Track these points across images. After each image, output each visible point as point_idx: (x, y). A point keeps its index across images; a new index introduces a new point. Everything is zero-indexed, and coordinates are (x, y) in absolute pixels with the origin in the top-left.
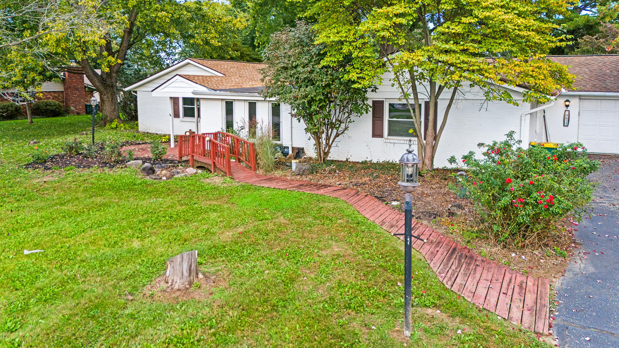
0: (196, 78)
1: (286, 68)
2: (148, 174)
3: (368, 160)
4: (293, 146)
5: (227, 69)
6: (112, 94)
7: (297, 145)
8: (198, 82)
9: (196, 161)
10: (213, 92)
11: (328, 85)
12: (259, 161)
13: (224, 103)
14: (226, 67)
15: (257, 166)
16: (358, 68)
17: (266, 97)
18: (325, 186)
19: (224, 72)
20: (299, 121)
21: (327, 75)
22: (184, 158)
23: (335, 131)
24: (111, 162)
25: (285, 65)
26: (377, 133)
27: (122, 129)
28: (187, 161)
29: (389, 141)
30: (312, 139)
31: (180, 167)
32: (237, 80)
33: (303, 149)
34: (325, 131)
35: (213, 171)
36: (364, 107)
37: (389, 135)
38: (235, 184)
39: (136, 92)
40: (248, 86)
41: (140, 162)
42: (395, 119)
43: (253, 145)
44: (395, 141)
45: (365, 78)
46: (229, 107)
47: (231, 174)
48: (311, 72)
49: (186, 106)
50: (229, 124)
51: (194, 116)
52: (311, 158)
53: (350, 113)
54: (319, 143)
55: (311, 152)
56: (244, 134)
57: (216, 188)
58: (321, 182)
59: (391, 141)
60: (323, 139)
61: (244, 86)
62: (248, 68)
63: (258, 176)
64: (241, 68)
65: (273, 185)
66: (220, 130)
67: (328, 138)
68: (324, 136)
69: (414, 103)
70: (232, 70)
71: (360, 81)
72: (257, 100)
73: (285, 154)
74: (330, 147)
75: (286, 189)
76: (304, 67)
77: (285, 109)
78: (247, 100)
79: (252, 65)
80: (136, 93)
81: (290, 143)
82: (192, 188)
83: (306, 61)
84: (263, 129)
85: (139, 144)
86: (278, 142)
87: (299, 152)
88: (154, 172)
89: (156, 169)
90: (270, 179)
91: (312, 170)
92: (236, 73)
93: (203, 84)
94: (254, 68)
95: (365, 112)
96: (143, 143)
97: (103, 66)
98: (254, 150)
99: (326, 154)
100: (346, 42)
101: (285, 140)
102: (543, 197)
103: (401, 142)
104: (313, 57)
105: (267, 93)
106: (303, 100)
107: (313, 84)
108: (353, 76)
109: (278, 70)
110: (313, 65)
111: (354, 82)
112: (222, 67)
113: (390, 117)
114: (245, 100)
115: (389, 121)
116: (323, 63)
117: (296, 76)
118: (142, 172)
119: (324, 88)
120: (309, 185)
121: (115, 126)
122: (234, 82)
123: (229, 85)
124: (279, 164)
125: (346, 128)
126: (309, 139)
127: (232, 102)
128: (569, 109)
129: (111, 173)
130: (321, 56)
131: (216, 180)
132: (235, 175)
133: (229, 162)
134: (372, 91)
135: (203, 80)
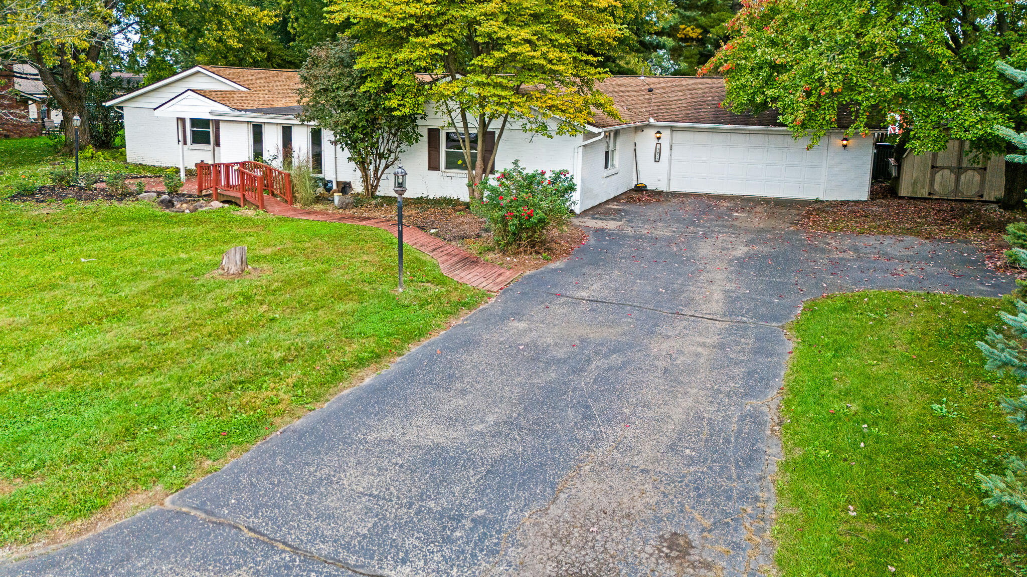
0: (214, 94)
1: (326, 90)
2: (167, 207)
3: (424, 196)
4: (339, 180)
5: (251, 80)
6: (79, 109)
7: (342, 179)
8: (216, 99)
9: (220, 194)
10: (237, 112)
11: (371, 111)
12: (296, 194)
13: (251, 127)
14: (250, 78)
15: (293, 199)
16: (399, 95)
17: (304, 121)
18: (369, 219)
19: (248, 85)
20: (343, 150)
21: (370, 100)
22: (204, 193)
23: (384, 162)
24: (118, 194)
25: (325, 87)
26: (433, 166)
27: (101, 158)
28: (209, 195)
29: (445, 174)
30: (358, 170)
31: (202, 201)
32: (266, 97)
33: (349, 183)
34: (373, 161)
35: (242, 205)
36: (414, 136)
37: (447, 167)
38: (269, 216)
39: (122, 108)
40: (281, 105)
41: (155, 195)
42: (452, 150)
43: (289, 175)
44: (452, 175)
45: (405, 106)
46: (258, 132)
47: (263, 207)
48: (353, 96)
49: (195, 129)
50: (258, 154)
51: (209, 143)
52: (358, 194)
53: (400, 142)
54: (366, 175)
55: (358, 187)
56: (277, 164)
57: (250, 219)
58: (366, 215)
59: (448, 174)
60: (371, 171)
61: (276, 105)
62: (280, 78)
63: (295, 210)
64: (270, 80)
65: (312, 218)
66: (247, 160)
67: (376, 170)
68: (372, 167)
69: (463, 132)
70: (258, 82)
71: (400, 108)
72: (293, 124)
73: (329, 190)
74: (379, 180)
75: (326, 221)
76: (346, 90)
77: (327, 135)
78: (280, 124)
79: (285, 73)
80: (122, 110)
81: (334, 176)
82: (222, 219)
83: (348, 84)
84: (301, 158)
85: (137, 177)
86: (320, 176)
87: (345, 187)
88: (173, 205)
89: (175, 203)
90: (310, 213)
91: (357, 203)
92: (264, 86)
93: (223, 102)
94: (288, 77)
95: (414, 142)
96: (141, 177)
97: (80, 74)
98: (290, 181)
99: (375, 188)
100: (387, 68)
101: (328, 173)
102: (526, 210)
103: (459, 175)
104: (355, 80)
105: (305, 115)
106: (345, 126)
107: (355, 109)
108: (394, 103)
109: (316, 92)
110: (355, 89)
111: (394, 109)
112: (245, 78)
113: (447, 148)
114: (277, 124)
115: (446, 152)
116: (363, 89)
117: (336, 100)
118: (159, 205)
119: (367, 113)
120: (352, 218)
121: (90, 154)
122: (261, 99)
123: (256, 103)
124: (318, 199)
125: (396, 159)
126: (355, 171)
127: (261, 126)
128: (660, 141)
129: (122, 205)
130: (363, 80)
131: (248, 212)
132: (269, 209)
133: (262, 197)
134: (422, 118)
135: (222, 96)
